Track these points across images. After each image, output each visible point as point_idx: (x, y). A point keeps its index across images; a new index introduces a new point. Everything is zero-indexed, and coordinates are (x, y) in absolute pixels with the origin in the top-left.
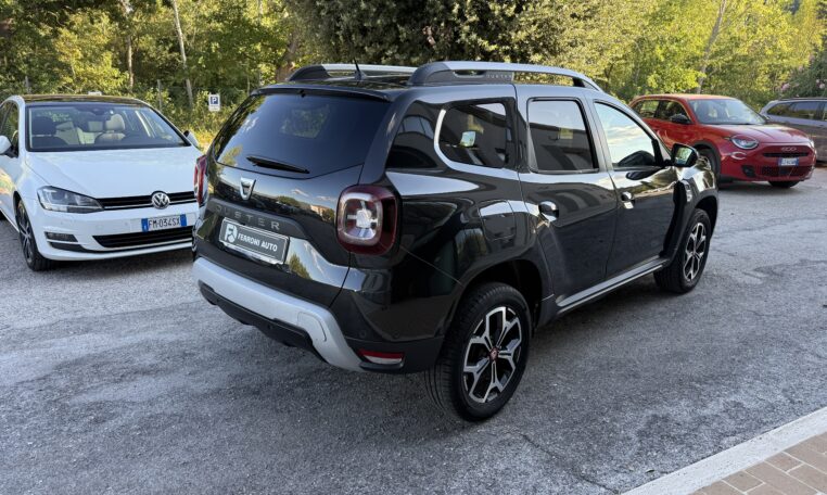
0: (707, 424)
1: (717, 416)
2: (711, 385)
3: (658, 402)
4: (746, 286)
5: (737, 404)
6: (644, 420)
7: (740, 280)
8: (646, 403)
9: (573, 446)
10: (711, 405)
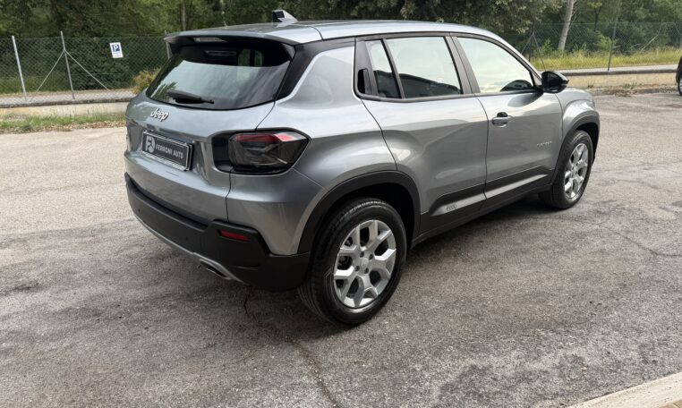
0: (529, 381)
1: (547, 372)
2: (558, 333)
3: (487, 350)
4: (655, 221)
5: (578, 360)
6: (459, 371)
7: (651, 214)
8: (473, 349)
9: (365, 395)
10: (544, 358)
